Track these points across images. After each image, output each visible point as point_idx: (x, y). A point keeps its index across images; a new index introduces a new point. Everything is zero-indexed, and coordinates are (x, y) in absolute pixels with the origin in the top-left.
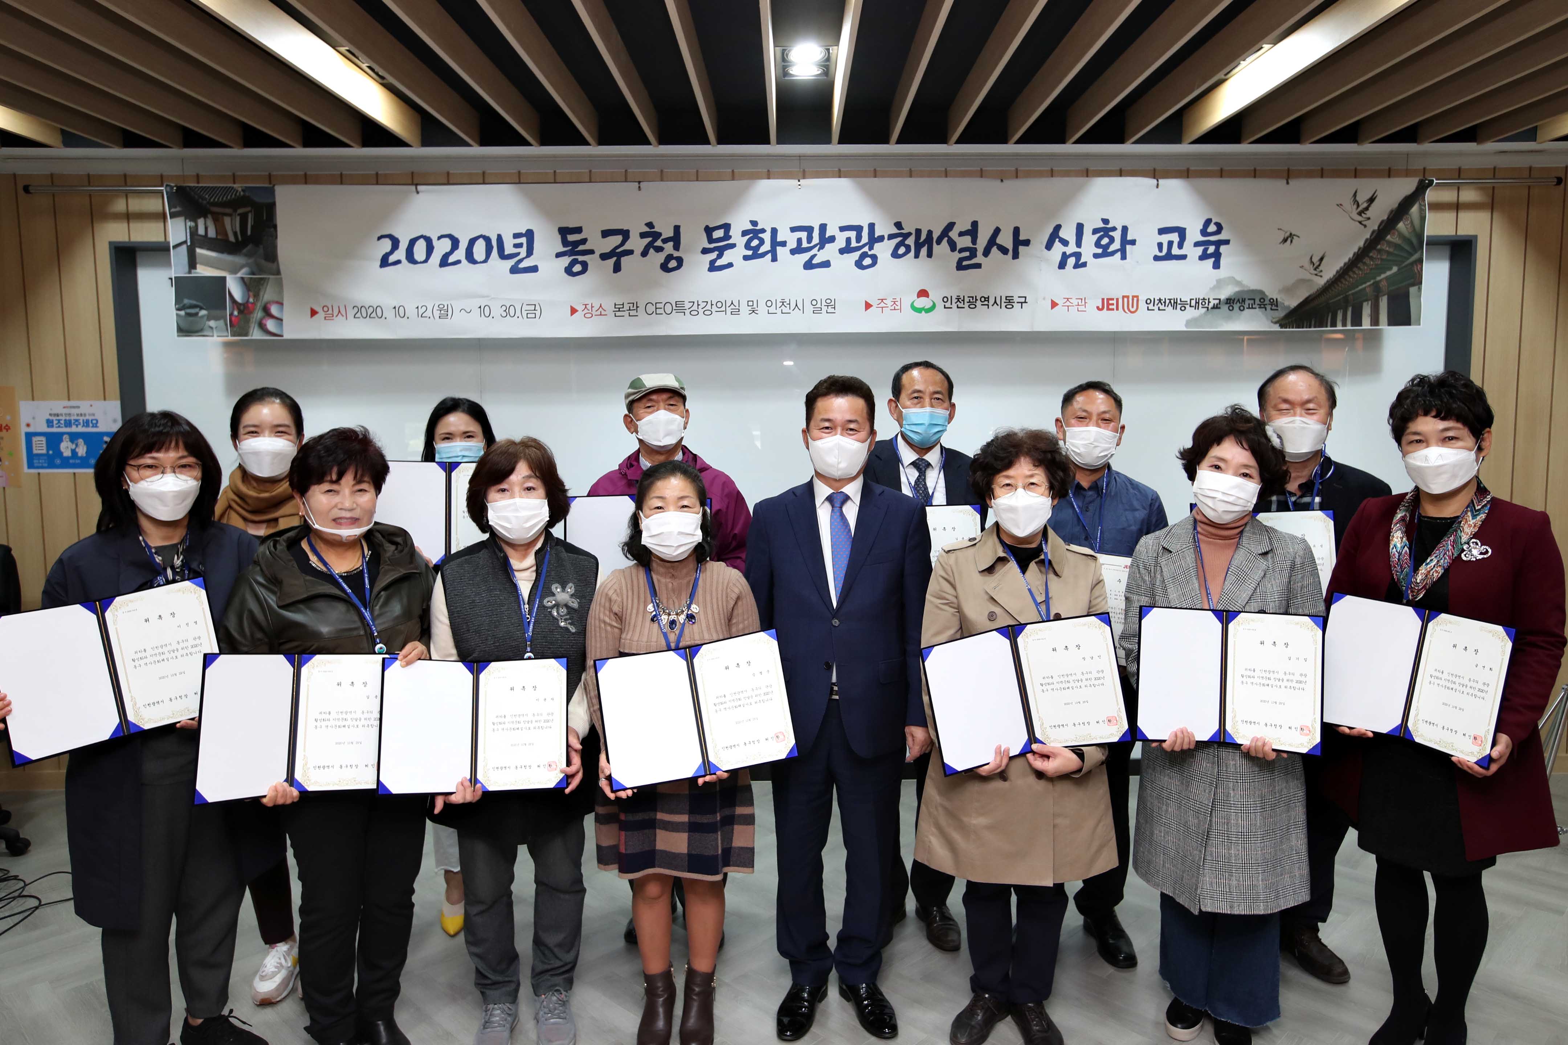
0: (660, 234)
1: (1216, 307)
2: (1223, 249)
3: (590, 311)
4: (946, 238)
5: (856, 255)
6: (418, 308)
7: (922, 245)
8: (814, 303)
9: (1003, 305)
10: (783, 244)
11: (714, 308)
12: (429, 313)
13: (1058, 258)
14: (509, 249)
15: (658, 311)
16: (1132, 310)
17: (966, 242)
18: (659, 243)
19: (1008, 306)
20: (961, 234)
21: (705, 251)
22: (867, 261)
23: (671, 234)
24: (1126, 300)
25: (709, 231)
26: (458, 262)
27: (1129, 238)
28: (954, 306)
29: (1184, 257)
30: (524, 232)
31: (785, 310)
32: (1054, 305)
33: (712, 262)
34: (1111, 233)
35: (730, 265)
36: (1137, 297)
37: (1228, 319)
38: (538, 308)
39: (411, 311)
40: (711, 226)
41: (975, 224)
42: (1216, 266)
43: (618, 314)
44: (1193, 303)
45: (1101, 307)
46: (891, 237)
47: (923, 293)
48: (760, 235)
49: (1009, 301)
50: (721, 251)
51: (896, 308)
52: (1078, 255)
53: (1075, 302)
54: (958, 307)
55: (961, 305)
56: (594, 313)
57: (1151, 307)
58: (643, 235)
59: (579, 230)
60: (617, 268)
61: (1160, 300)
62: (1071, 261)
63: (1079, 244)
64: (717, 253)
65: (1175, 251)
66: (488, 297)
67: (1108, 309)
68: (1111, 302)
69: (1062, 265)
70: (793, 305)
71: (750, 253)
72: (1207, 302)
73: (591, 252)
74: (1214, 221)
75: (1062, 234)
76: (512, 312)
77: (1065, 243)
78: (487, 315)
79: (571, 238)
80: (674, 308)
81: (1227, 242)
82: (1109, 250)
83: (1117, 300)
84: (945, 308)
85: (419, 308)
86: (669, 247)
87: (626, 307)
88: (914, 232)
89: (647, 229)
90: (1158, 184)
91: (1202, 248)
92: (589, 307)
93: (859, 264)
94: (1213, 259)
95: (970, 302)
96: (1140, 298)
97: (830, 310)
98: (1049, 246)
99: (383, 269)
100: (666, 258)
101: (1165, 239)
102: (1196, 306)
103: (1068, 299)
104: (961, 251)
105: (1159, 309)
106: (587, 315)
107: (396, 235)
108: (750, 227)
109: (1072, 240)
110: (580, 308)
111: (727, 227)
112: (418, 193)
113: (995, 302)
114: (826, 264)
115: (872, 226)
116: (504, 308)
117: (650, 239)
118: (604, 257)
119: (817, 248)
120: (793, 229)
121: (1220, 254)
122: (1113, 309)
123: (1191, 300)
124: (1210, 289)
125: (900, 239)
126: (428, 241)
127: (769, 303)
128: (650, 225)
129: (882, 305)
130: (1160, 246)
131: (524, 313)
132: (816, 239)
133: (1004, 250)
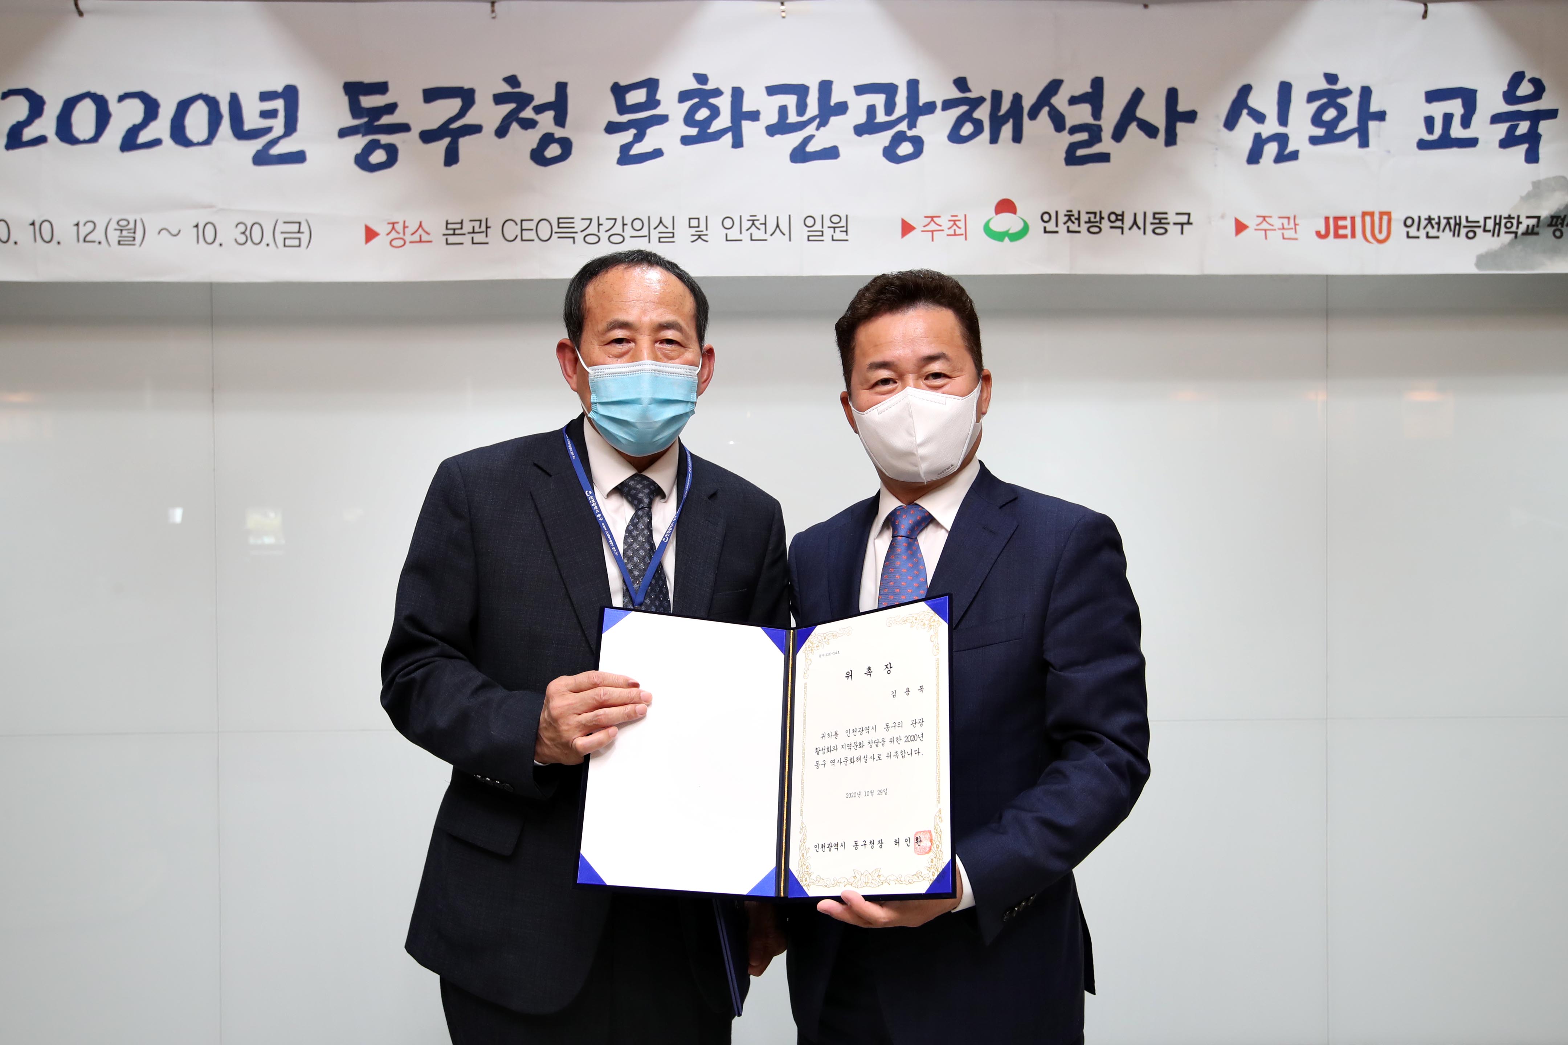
0: (529, 98)
1: (1531, 232)
2: (1544, 127)
3: (401, 235)
4: (1046, 109)
5: (885, 137)
6: (77, 225)
7: (1004, 120)
8: (810, 222)
9: (1149, 228)
10: (754, 116)
11: (628, 230)
12: (98, 235)
13: (1247, 144)
14: (252, 121)
15: (527, 235)
16: (1381, 237)
17: (1082, 114)
18: (528, 113)
19: (1157, 231)
20: (1073, 101)
21: (612, 128)
22: (905, 149)
23: (551, 97)
24: (1368, 219)
25: (619, 91)
26: (156, 143)
27: (1374, 107)
28: (1062, 228)
29: (1472, 142)
30: (280, 89)
31: (757, 234)
32: (1240, 227)
33: (625, 149)
34: (1340, 101)
35: (657, 153)
36: (1389, 214)
37: (1555, 252)
38: (304, 228)
39: (64, 230)
40: (623, 83)
41: (1098, 83)
42: (1532, 157)
43: (452, 239)
44: (1490, 224)
45: (1323, 232)
46: (948, 105)
47: (1006, 206)
48: (712, 101)
49: (1160, 222)
50: (641, 128)
51: (958, 231)
52: (1282, 139)
53: (1278, 223)
54: (1069, 231)
55: (1074, 227)
56: (408, 238)
57: (1413, 231)
58: (499, 99)
59: (381, 88)
60: (451, 157)
61: (1430, 220)
62: (1271, 149)
63: (1283, 119)
64: (633, 131)
65: (1457, 131)
66: (211, 206)
67: (1337, 236)
68: (1341, 223)
69: (1254, 157)
70: (771, 226)
71: (694, 131)
72: (1515, 222)
73: (404, 128)
74: (1528, 76)
75: (1253, 101)
76: (256, 237)
77: (1259, 117)
78: (210, 238)
79: (368, 101)
80: (555, 229)
81: (1552, 114)
82: (1338, 131)
83: (1353, 219)
84: (1045, 232)
85: (81, 225)
86: (546, 123)
87: (467, 227)
88: (988, 96)
89: (506, 88)
90: (1426, 12)
91: (1507, 125)
92: (399, 227)
93: (890, 154)
94: (1526, 146)
95: (1089, 221)
96: (1393, 216)
97: (839, 235)
98: (1231, 123)
99: (11, 152)
100: (541, 139)
101: (1438, 110)
102: (1495, 232)
103: (1264, 218)
104: (1074, 130)
105: (1428, 236)
106: (394, 243)
107: (39, 92)
108: (694, 85)
109: (1270, 109)
110: (381, 228)
111: (651, 85)
112: (81, 14)
113: (1135, 223)
114: (831, 153)
115: (913, 86)
116: (241, 228)
117: (512, 106)
118: (428, 137)
119: (815, 124)
120: (772, 91)
121: (1540, 136)
122: (1345, 236)
123: (1486, 218)
124: (1522, 198)
125: (963, 109)
126: (101, 103)
127: (727, 223)
128: (512, 81)
129: (933, 226)
130: (1429, 122)
131: (280, 238)
132: (813, 108)
133: (1150, 130)
